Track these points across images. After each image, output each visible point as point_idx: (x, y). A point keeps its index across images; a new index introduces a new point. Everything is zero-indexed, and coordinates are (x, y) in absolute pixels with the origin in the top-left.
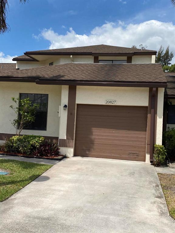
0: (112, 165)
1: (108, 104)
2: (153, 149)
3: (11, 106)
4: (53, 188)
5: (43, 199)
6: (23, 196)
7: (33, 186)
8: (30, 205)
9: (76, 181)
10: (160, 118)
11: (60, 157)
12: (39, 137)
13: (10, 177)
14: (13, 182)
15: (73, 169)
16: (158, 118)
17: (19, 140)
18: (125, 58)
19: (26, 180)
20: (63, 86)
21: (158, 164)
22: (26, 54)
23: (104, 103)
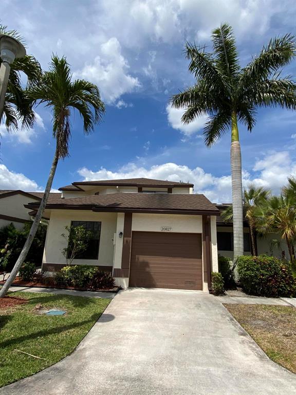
0: (174, 296)
1: (163, 231)
2: (210, 277)
3: (63, 235)
4: (123, 330)
5: (119, 347)
6: (93, 344)
7: (99, 328)
8: (107, 358)
9: (146, 319)
10: (214, 245)
11: (116, 289)
12: (93, 267)
13: (70, 319)
14: (75, 325)
15: (135, 303)
16: (212, 244)
17: (71, 271)
19: (89, 321)
20: (118, 213)
21: (218, 293)
22: (74, 184)
23: (159, 231)
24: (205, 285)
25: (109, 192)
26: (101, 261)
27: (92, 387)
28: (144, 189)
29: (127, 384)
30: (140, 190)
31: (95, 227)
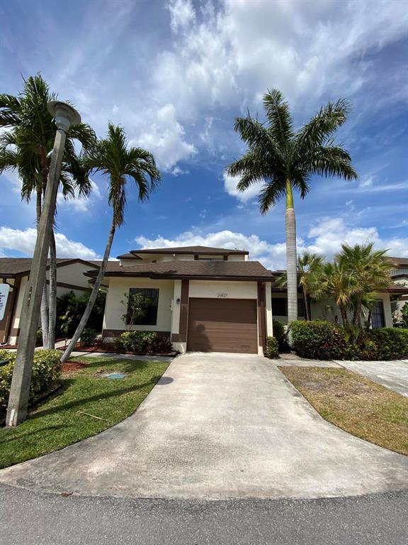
0: (230, 360)
1: (219, 297)
2: (265, 341)
3: (122, 302)
4: (182, 391)
7: (158, 391)
9: (203, 382)
10: (269, 310)
11: (174, 353)
12: (152, 332)
13: (130, 382)
14: (135, 388)
15: (192, 367)
16: (267, 310)
17: (131, 337)
18: (222, 257)
19: (149, 384)
20: (176, 281)
21: (273, 356)
22: (132, 252)
23: (216, 297)
24: (260, 349)
25: (166, 259)
26: (160, 326)
27: (153, 446)
28: (200, 257)
29: (186, 443)
30: (196, 258)
31: (153, 294)
